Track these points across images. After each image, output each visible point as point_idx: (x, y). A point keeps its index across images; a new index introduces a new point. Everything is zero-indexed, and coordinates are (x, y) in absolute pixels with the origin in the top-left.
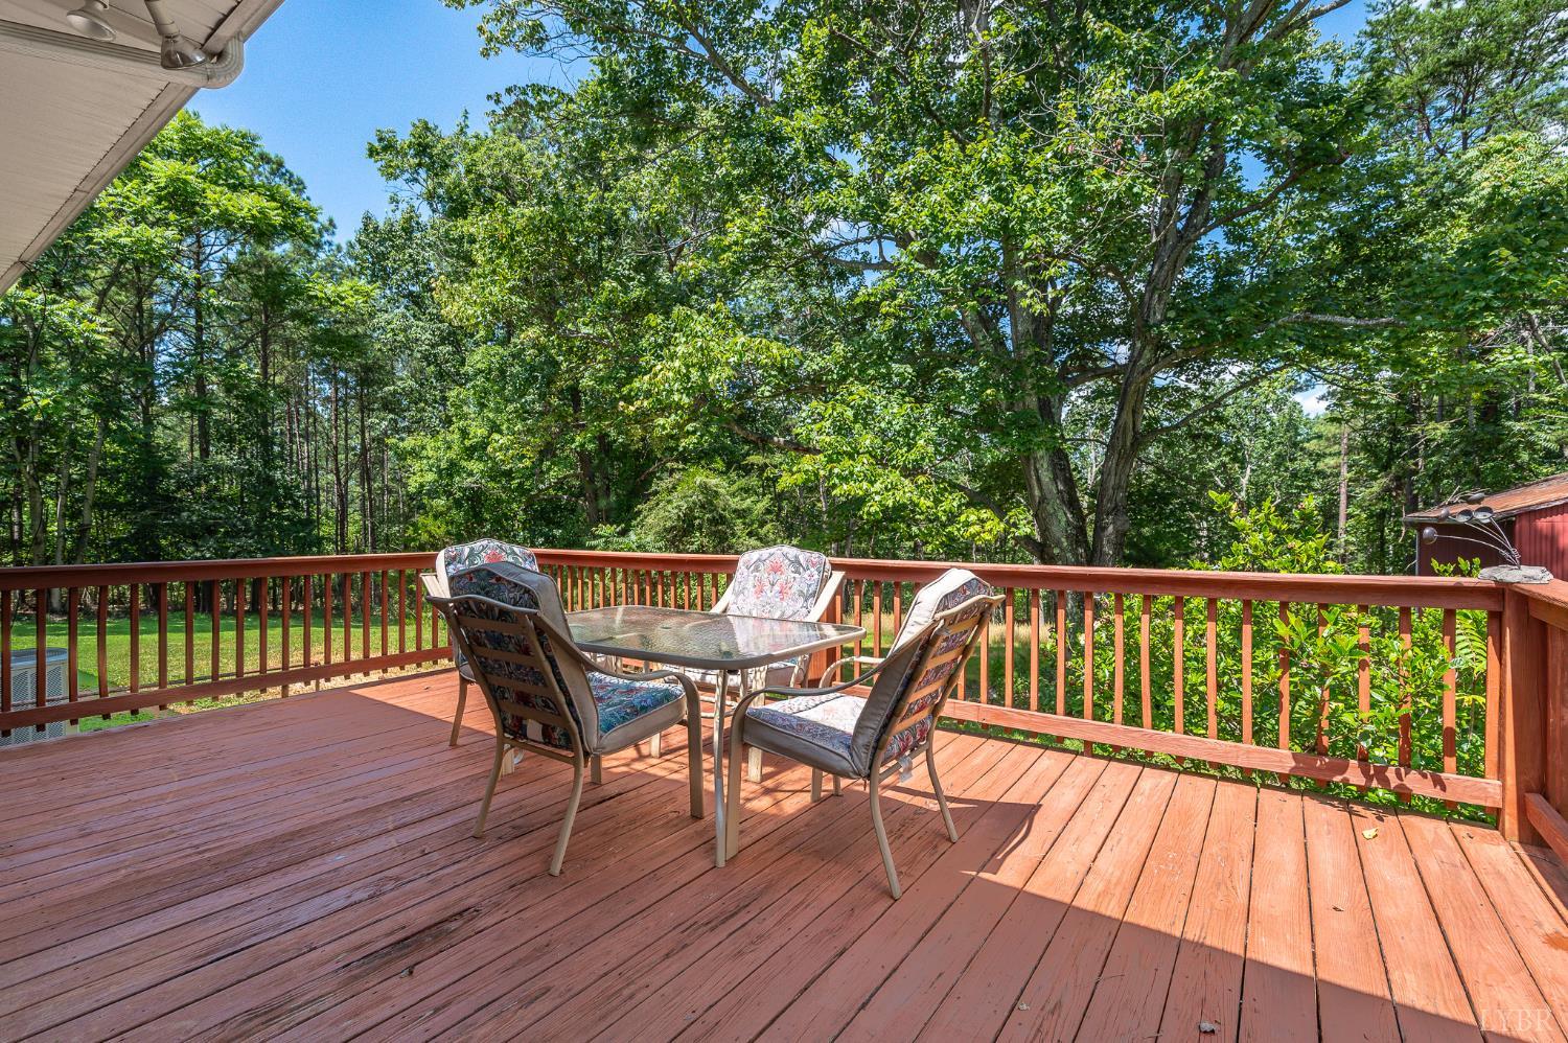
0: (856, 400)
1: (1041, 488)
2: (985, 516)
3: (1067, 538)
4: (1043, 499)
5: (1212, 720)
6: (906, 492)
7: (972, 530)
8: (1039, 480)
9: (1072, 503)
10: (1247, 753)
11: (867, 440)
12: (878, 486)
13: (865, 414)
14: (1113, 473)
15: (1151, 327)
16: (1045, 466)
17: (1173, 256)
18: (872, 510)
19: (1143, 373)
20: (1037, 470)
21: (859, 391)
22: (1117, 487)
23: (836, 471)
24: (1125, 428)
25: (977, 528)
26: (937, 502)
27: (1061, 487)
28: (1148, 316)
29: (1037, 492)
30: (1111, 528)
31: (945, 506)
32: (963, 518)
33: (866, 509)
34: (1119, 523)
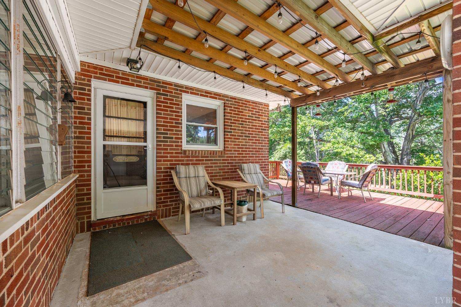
0: (338, 132)
1: (385, 149)
2: (371, 156)
3: (393, 161)
4: (385, 152)
5: (419, 189)
6: (351, 151)
7: (368, 159)
8: (384, 147)
9: (394, 152)
10: (425, 195)
11: (341, 140)
12: (345, 150)
13: (340, 134)
14: (406, 145)
15: (417, 110)
16: (386, 144)
17: (424, 92)
18: (344, 155)
19: (414, 121)
20: (383, 145)
21: (339, 130)
22: (407, 149)
23: (335, 147)
24: (409, 135)
25: (369, 159)
26: (359, 153)
27: (391, 148)
28: (416, 107)
29: (384, 150)
30: (406, 159)
31: (361, 154)
32: (365, 156)
33: (342, 154)
34: (408, 158)
